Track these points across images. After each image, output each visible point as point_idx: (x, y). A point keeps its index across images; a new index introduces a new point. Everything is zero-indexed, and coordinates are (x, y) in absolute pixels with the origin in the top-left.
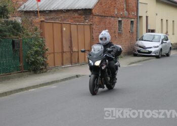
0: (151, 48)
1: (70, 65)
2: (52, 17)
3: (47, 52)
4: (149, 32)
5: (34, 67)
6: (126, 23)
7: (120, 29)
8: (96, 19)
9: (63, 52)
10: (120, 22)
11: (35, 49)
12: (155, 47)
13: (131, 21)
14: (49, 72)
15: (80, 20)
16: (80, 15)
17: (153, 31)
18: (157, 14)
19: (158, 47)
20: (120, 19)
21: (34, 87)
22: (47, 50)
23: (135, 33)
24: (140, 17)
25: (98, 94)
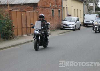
0: (70, 25)
1: (26, 35)
2: (15, 8)
3: (14, 28)
4: (68, 16)
5: (7, 36)
6: (56, 11)
7: (53, 15)
8: (40, 9)
9: (22, 28)
10: (53, 10)
11: (7, 26)
12: (72, 25)
13: (59, 10)
14: (15, 39)
15: (31, 9)
16: (31, 7)
17: (70, 16)
18: (72, 6)
19: (74, 24)
20: (53, 9)
21: (8, 47)
22: (14, 26)
23: (61, 17)
24: (64, 8)
25: (39, 50)
